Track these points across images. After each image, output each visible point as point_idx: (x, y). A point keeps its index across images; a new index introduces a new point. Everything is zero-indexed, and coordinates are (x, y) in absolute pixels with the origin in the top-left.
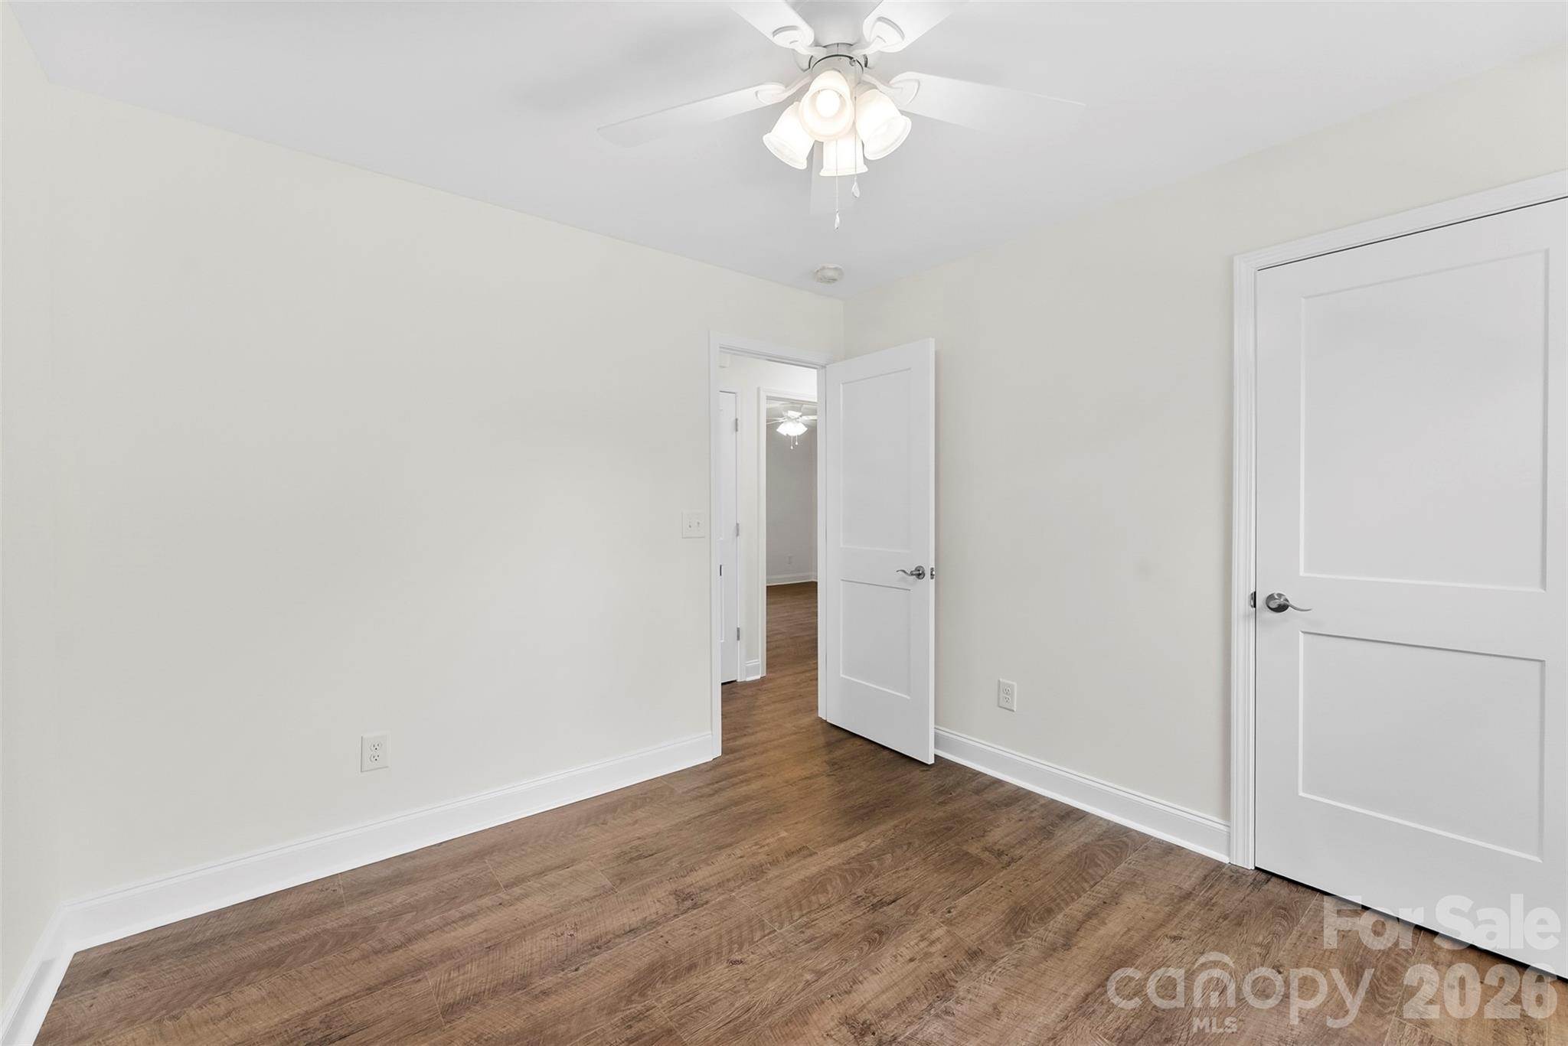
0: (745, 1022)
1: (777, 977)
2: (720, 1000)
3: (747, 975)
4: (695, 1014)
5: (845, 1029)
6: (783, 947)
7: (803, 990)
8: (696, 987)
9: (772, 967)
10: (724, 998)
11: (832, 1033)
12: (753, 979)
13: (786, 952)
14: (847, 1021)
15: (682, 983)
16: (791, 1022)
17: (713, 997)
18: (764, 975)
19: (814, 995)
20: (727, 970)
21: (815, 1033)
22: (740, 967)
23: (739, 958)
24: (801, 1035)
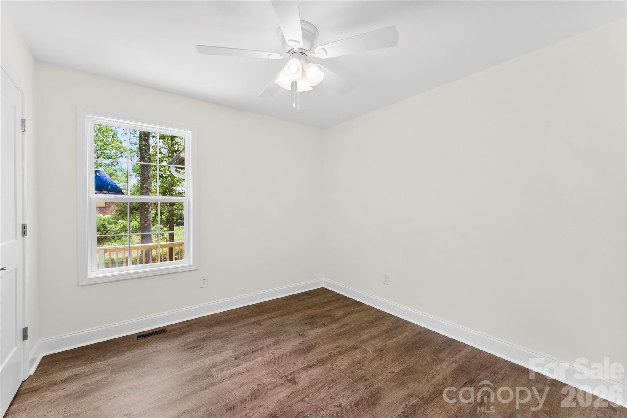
0: (331, 384)
1: (320, 399)
2: (341, 391)
3: (333, 400)
4: (349, 386)
5: (297, 381)
6: (317, 413)
7: (310, 394)
8: (352, 396)
9: (323, 404)
10: (340, 392)
11: (301, 380)
12: (330, 399)
13: (316, 411)
14: (295, 383)
15: (358, 397)
16: (315, 383)
17: (344, 392)
18: (325, 400)
19: (306, 392)
20: (341, 403)
21: (307, 380)
22: (336, 404)
23: (337, 408)
24: (312, 379)
